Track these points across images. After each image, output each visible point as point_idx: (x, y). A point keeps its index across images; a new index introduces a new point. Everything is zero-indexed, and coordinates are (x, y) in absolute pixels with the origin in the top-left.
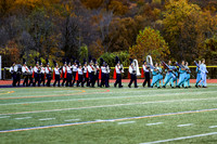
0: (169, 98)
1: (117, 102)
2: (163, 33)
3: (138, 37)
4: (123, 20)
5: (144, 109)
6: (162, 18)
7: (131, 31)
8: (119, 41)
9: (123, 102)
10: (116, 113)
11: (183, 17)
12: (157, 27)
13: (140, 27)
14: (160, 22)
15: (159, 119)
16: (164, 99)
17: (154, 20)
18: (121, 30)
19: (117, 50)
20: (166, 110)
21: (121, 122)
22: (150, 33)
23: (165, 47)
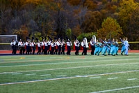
0: (123, 62)
1: (89, 64)
2: (119, 21)
3: (103, 23)
4: (94, 12)
5: (106, 69)
6: (118, 11)
7: (98, 20)
8: (91, 26)
9: (93, 64)
10: (89, 72)
11: (131, 10)
12: (115, 17)
13: (104, 17)
14: (116, 14)
15: (116, 75)
16: (119, 62)
17: (113, 13)
18: (93, 19)
19: (90, 32)
20: (120, 70)
21: (92, 77)
22: (110, 21)
23: (120, 30)
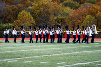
0: (36, 48)
1: (7, 50)
2: (32, 14)
3: (19, 15)
4: (11, 6)
5: (22, 54)
6: (32, 5)
7: (15, 12)
8: (8, 17)
9: (11, 50)
10: (7, 56)
11: (43, 5)
12: (29, 10)
13: (20, 10)
14: (30, 8)
15: (30, 59)
16: (33, 48)
17: (27, 7)
18: (10, 12)
19: (7, 23)
20: (34, 54)
21: (10, 61)
22: (25, 14)
23: (33, 21)
